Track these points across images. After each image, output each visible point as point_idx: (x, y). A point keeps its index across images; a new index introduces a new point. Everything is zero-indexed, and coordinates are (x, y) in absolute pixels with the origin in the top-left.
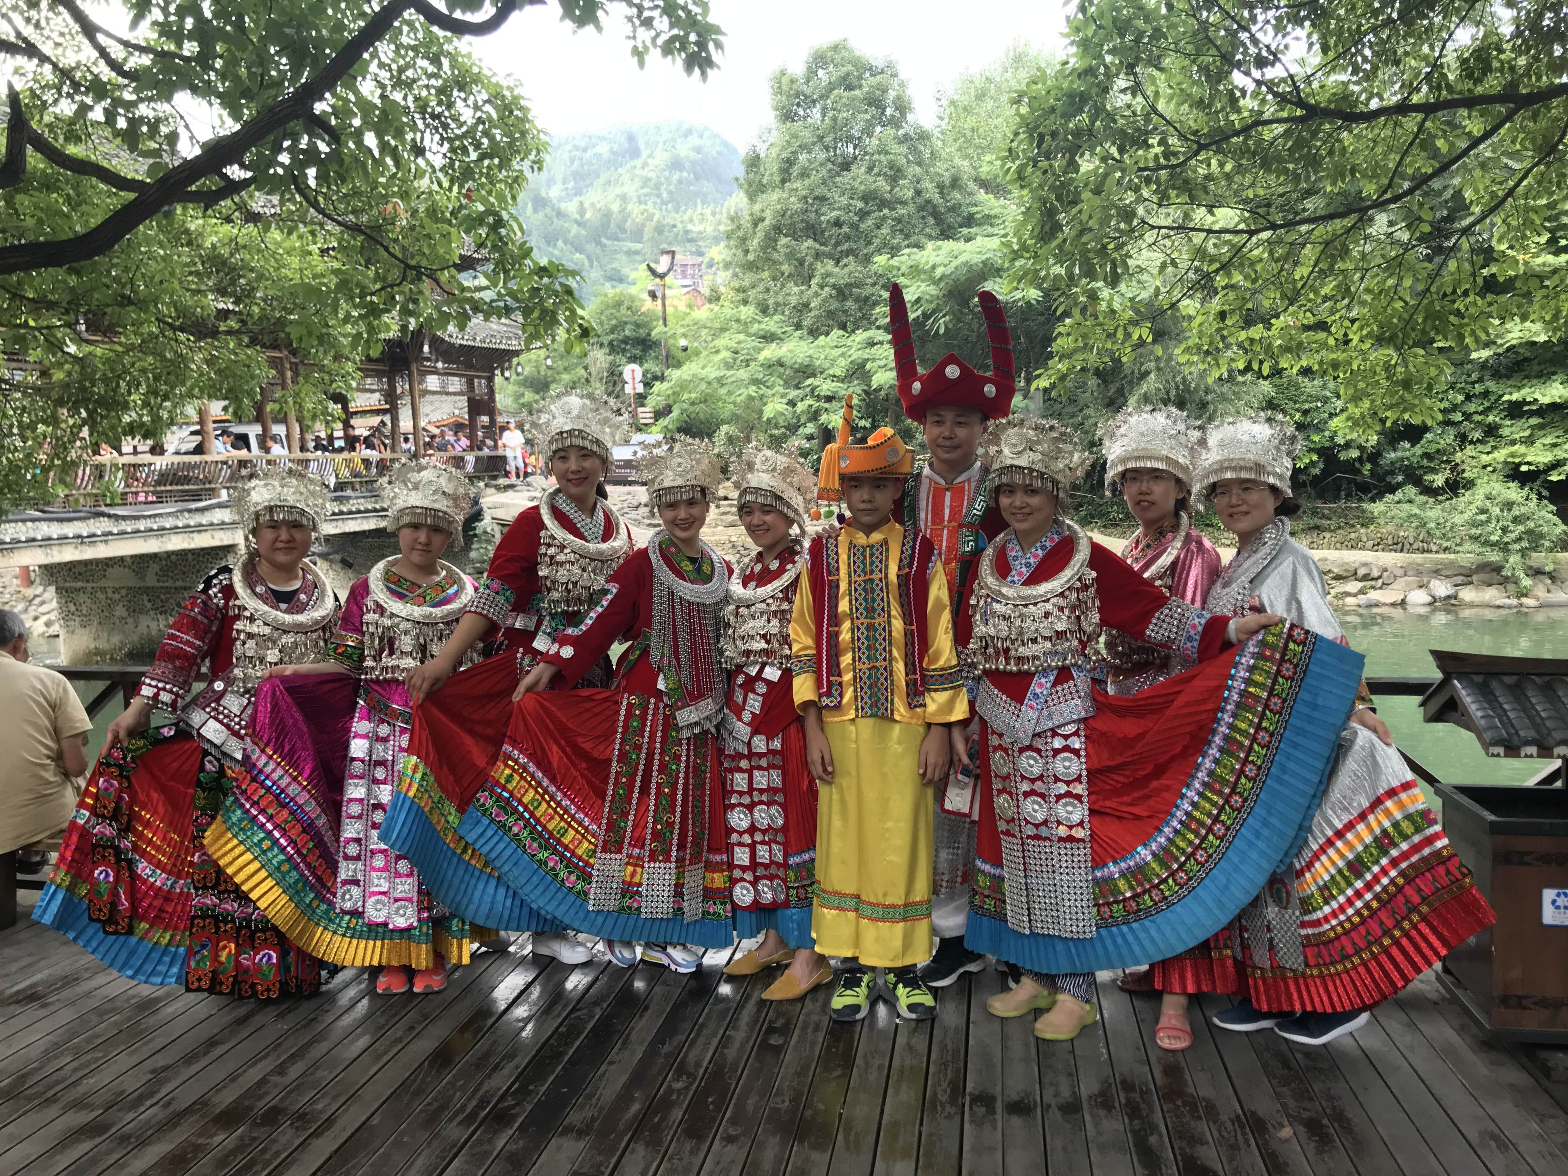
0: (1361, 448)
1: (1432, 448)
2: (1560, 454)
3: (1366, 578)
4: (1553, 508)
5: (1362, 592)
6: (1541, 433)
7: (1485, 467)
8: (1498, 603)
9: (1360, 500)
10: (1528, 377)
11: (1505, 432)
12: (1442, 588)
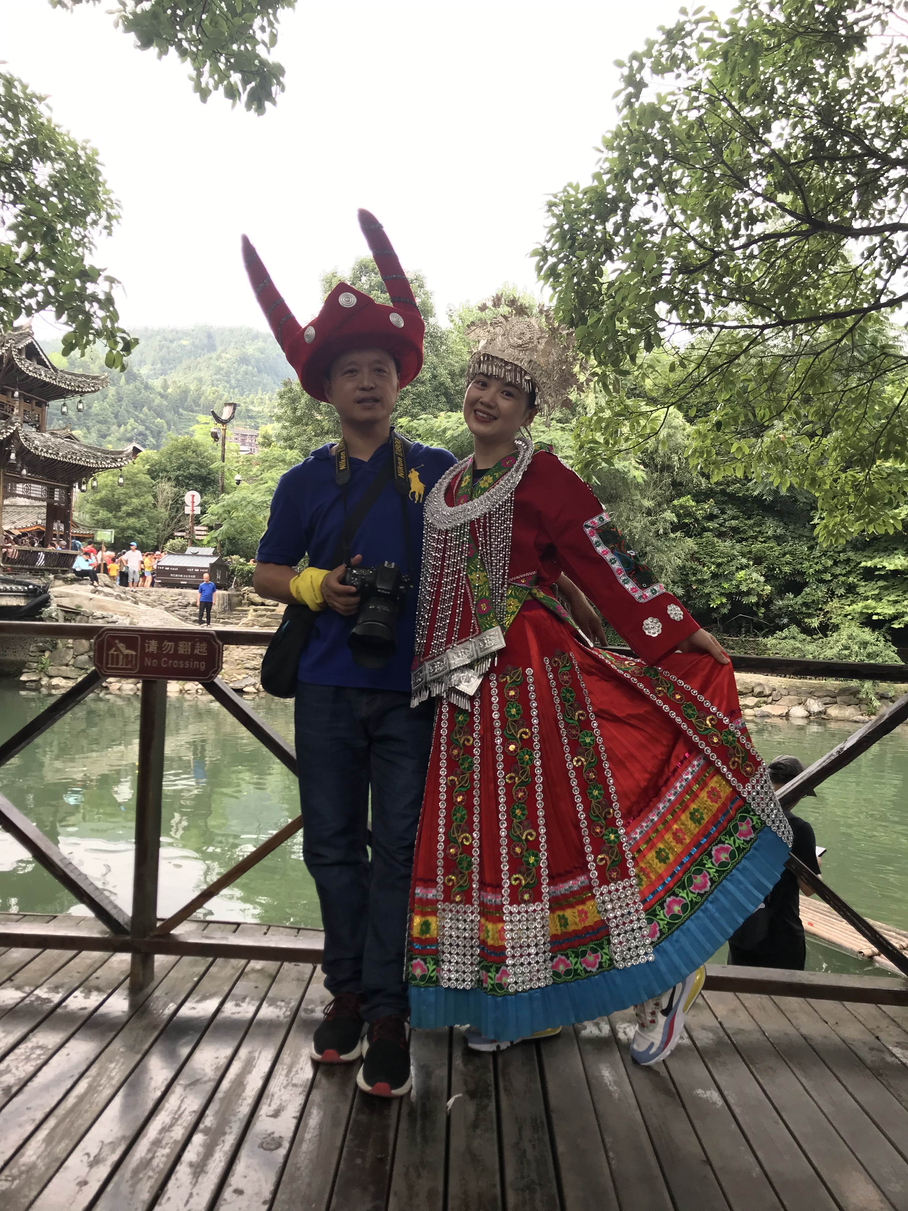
0: (759, 596)
1: (809, 600)
2: (900, 608)
3: (760, 695)
4: (895, 648)
5: (757, 705)
6: (886, 593)
7: (846, 616)
8: (855, 718)
9: (756, 635)
10: (877, 551)
11: (861, 590)
12: (815, 706)
